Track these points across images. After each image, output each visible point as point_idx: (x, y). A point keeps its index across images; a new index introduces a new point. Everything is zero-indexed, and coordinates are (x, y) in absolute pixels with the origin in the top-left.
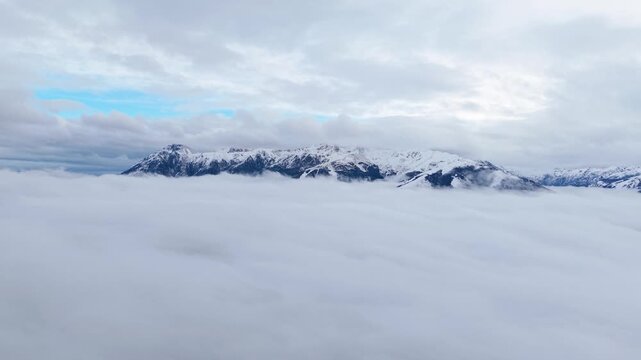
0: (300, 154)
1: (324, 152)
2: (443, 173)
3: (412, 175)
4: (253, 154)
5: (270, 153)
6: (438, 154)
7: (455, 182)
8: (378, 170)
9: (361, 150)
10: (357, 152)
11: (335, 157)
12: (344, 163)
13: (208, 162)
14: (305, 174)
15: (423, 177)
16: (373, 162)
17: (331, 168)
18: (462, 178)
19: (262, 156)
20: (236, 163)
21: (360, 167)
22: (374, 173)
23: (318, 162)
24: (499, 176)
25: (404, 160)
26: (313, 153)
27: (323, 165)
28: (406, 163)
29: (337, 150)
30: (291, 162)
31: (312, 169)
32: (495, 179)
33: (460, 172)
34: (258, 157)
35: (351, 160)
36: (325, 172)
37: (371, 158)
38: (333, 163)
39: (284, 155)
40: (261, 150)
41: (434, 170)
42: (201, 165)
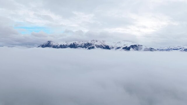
0: (86, 43)
1: (93, 42)
2: (128, 47)
3: (118, 48)
4: (72, 43)
5: (77, 42)
6: (126, 42)
7: (131, 49)
8: (109, 47)
9: (104, 41)
10: (103, 42)
11: (96, 43)
12: (99, 45)
13: (59, 45)
14: (87, 48)
15: (122, 48)
16: (107, 45)
17: (95, 46)
18: (133, 48)
19: (75, 43)
20: (67, 45)
21: (104, 46)
22: (107, 48)
23: (91, 45)
24: (144, 47)
25: (116, 44)
26: (90, 42)
27: (93, 46)
28: (117, 45)
29: (97, 41)
30: (83, 45)
31: (89, 47)
32: (143, 48)
33: (132, 46)
34: (74, 43)
35: (101, 44)
36: (93, 48)
37: (107, 44)
38: (95, 45)
39: (81, 43)
40: (74, 41)
41: (125, 46)
42: (57, 46)
